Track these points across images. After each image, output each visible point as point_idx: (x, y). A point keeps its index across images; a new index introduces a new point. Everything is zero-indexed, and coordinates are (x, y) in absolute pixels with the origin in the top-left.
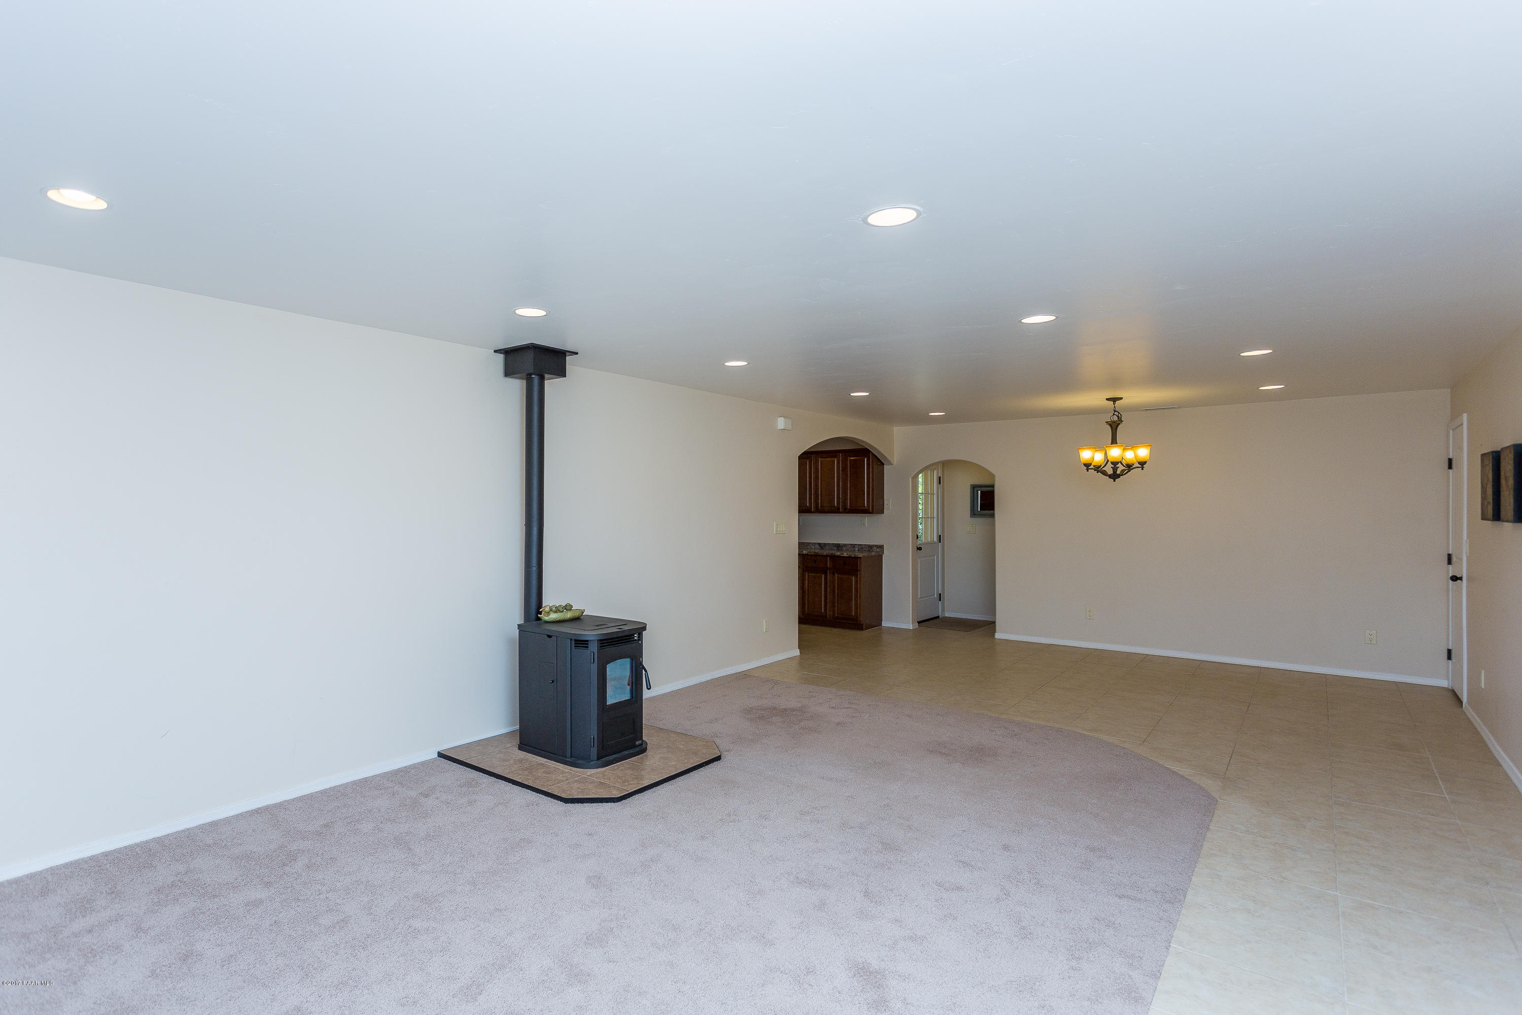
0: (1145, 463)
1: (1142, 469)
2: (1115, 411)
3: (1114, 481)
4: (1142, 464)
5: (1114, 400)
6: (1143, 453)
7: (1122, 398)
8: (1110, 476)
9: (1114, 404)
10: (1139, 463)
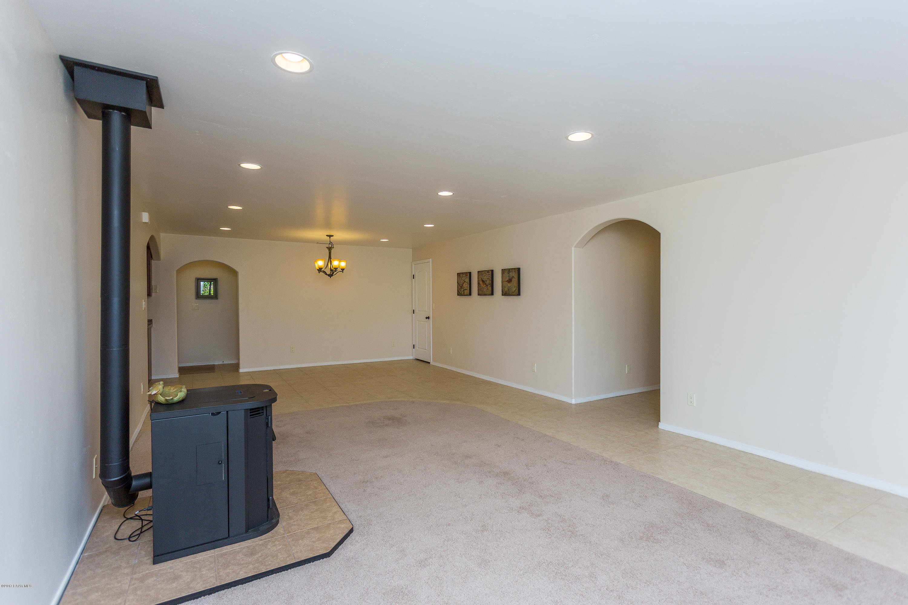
0: (344, 269)
1: (343, 272)
2: (330, 242)
3: (330, 278)
4: (343, 270)
5: (330, 236)
6: (343, 264)
7: (333, 236)
8: (329, 275)
9: (330, 238)
10: (341, 269)
